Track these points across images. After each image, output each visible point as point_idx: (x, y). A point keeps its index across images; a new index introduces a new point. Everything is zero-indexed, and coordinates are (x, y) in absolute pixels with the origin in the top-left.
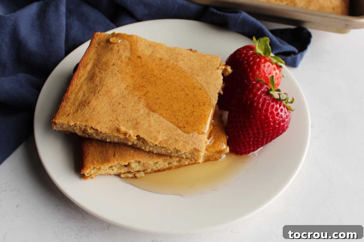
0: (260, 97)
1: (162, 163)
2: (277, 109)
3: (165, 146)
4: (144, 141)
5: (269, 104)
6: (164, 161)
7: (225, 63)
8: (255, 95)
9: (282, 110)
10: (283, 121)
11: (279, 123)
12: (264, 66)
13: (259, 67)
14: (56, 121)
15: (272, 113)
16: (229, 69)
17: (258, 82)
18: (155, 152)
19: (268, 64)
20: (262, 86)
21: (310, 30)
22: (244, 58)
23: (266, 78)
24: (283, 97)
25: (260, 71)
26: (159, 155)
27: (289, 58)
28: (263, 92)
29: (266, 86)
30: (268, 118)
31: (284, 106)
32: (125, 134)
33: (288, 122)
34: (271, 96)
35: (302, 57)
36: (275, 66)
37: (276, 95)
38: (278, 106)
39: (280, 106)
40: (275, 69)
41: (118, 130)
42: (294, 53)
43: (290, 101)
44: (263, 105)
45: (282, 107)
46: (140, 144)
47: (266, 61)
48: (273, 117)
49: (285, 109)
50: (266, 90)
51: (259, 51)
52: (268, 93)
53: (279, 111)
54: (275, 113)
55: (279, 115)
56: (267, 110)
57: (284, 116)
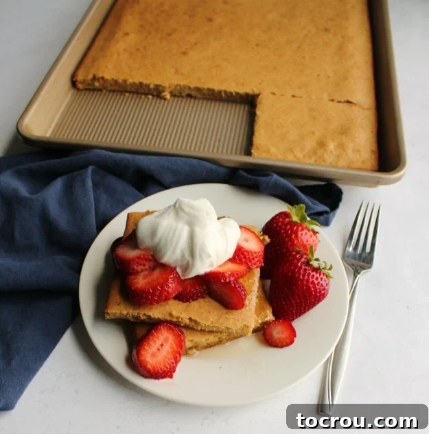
0: (301, 268)
1: (212, 339)
2: (317, 279)
3: (216, 325)
4: (196, 322)
5: (309, 274)
6: (215, 336)
7: (262, 233)
8: (296, 266)
9: (322, 278)
10: (324, 289)
11: (320, 292)
12: (302, 234)
13: (297, 237)
14: (109, 311)
15: (313, 282)
16: (267, 239)
17: (298, 252)
18: (207, 330)
19: (305, 231)
20: (302, 257)
21: (340, 186)
22: (281, 226)
23: (305, 247)
24: (323, 265)
25: (298, 240)
26: (211, 332)
27: (322, 218)
28: (303, 263)
29: (305, 256)
30: (309, 288)
31: (324, 274)
32: (178, 318)
33: (327, 290)
34: (311, 265)
35: (334, 216)
36: (311, 233)
37: (315, 264)
38: (318, 275)
39: (320, 275)
40: (311, 236)
41: (171, 315)
42: (327, 213)
43: (328, 267)
44: (304, 275)
45: (322, 276)
46: (192, 324)
47: (302, 230)
48: (315, 287)
49: (324, 278)
50: (306, 260)
51: (295, 219)
52: (308, 263)
53: (319, 280)
54: (316, 282)
55: (320, 284)
56: (308, 280)
57: (324, 284)
